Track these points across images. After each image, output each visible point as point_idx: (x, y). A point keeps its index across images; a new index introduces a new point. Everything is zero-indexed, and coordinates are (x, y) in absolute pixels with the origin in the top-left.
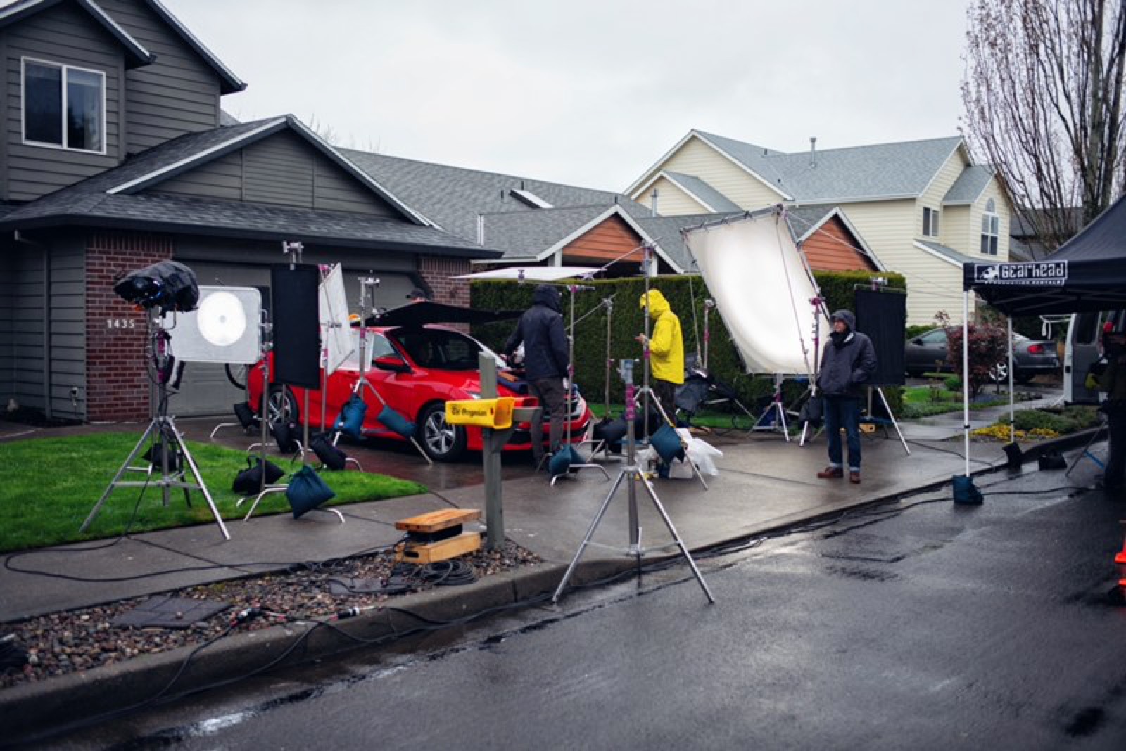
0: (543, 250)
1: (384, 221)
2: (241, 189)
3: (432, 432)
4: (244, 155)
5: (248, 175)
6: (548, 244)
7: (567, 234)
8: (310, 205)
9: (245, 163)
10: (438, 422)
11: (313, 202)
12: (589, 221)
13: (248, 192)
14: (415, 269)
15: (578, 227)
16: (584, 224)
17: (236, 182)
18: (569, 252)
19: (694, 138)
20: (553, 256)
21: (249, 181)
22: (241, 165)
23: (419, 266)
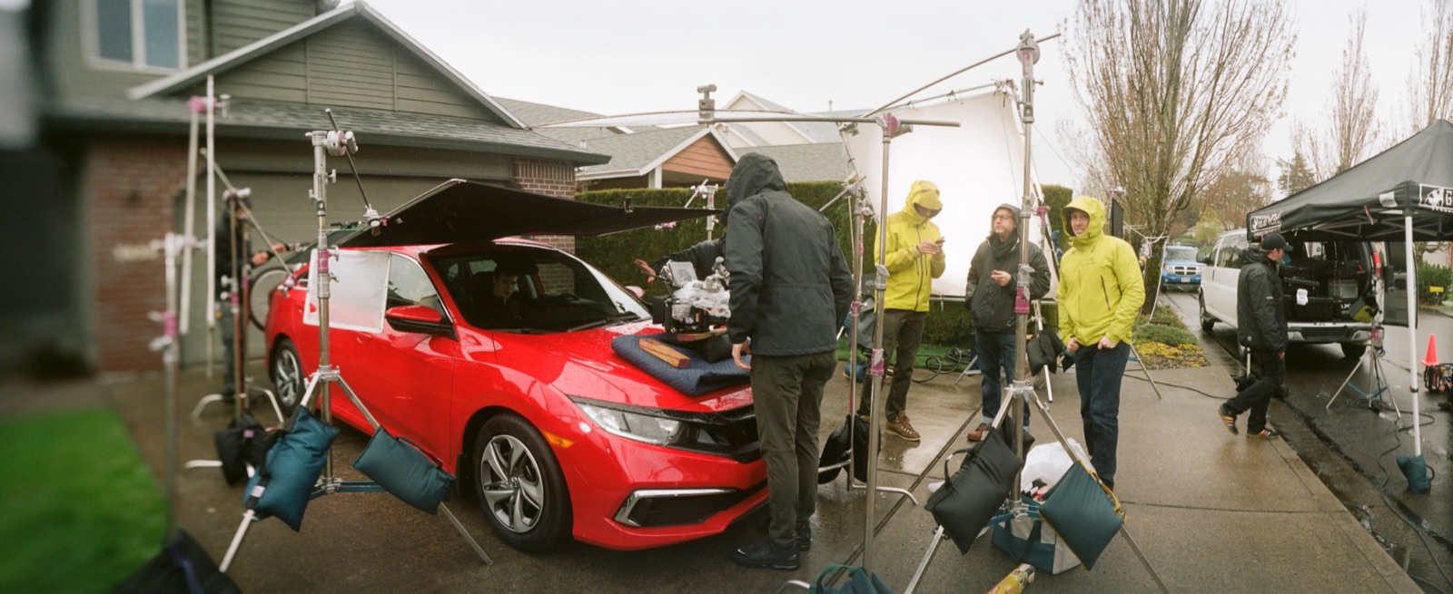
0: (644, 165)
1: (476, 124)
2: (305, 90)
3: (495, 477)
4: (308, 52)
5: (313, 74)
6: (649, 159)
7: (667, 151)
8: (390, 108)
9: (309, 61)
10: (508, 459)
11: (394, 105)
12: (686, 139)
13: (315, 94)
14: (512, 176)
15: (676, 144)
16: (682, 141)
17: (299, 83)
18: (670, 168)
19: (743, 97)
20: (653, 171)
21: (316, 81)
22: (305, 63)
23: (515, 173)
